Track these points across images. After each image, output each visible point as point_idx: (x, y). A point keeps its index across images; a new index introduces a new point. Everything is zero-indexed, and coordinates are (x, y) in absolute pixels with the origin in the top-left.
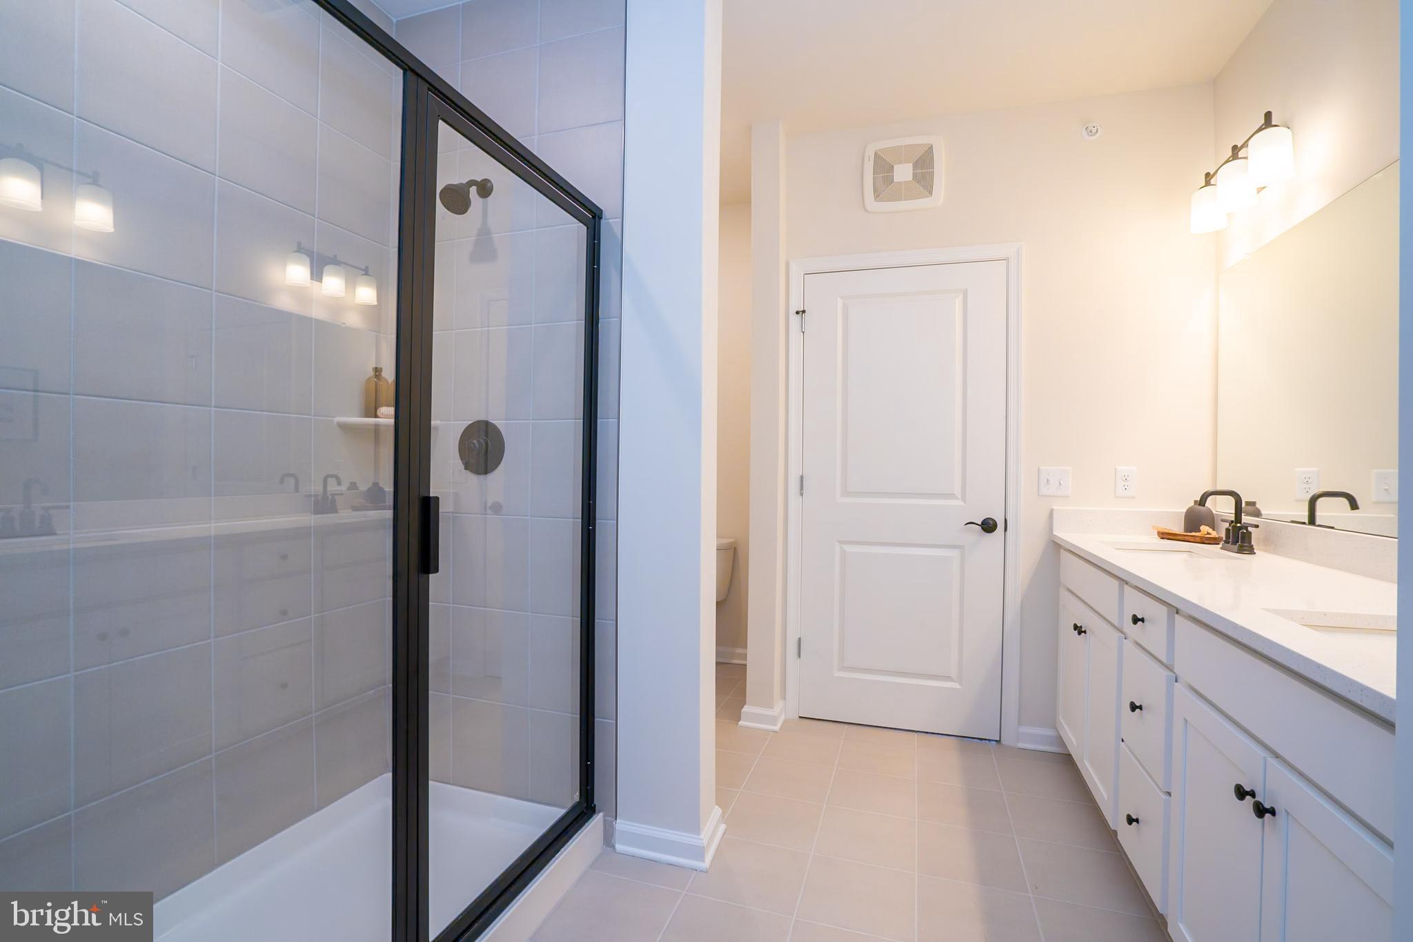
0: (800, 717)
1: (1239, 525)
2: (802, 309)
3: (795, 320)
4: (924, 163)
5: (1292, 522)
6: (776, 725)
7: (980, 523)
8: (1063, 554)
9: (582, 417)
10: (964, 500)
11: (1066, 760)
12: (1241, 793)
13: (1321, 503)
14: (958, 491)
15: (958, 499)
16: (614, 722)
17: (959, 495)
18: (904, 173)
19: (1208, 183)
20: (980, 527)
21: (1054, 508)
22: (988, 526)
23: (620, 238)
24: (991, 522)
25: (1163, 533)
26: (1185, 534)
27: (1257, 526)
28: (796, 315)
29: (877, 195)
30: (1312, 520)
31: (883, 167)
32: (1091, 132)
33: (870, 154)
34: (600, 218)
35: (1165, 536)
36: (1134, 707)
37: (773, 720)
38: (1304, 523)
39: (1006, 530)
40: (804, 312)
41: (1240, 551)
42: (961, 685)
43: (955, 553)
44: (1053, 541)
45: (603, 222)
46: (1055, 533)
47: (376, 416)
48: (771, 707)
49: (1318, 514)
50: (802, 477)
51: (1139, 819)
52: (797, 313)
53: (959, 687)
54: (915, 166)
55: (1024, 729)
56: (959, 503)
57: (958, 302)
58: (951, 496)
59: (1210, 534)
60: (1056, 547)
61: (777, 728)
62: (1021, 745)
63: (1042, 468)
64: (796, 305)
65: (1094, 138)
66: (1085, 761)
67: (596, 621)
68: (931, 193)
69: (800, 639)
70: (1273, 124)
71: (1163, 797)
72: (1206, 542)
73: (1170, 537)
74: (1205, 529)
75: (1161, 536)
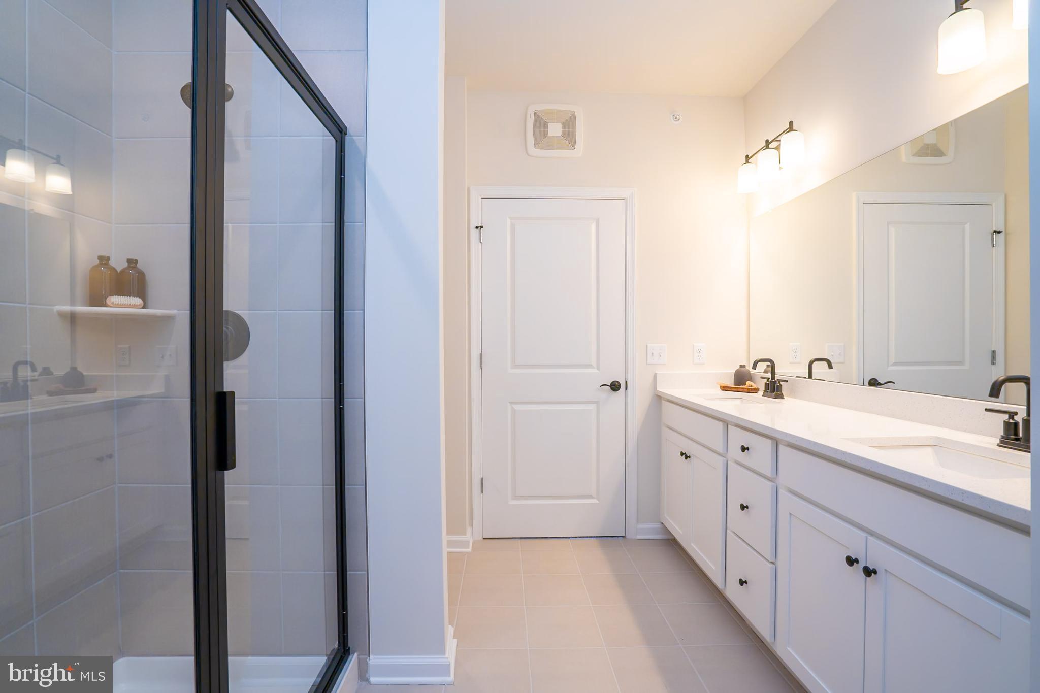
0: (484, 538)
1: (774, 381)
2: (480, 225)
3: (475, 232)
4: (569, 125)
5: (797, 377)
6: (468, 548)
7: (609, 385)
8: (663, 402)
9: (333, 309)
10: (598, 369)
11: (671, 543)
12: (851, 561)
13: (814, 364)
14: (594, 363)
15: (594, 368)
16: (366, 572)
17: (595, 365)
18: (555, 130)
19: (747, 162)
20: (609, 387)
21: (656, 372)
22: (615, 387)
23: (364, 154)
24: (617, 383)
25: (724, 387)
26: (735, 386)
27: (787, 381)
28: (476, 230)
29: (536, 144)
30: (810, 376)
31: (541, 124)
32: (676, 118)
33: (531, 112)
34: (346, 134)
35: (724, 388)
36: (743, 507)
37: (465, 544)
38: (805, 378)
39: (626, 389)
40: (482, 227)
41: (776, 397)
42: (599, 501)
43: (592, 407)
44: (657, 395)
45: (347, 138)
46: (658, 389)
47: (105, 305)
48: (465, 534)
49: (814, 371)
50: (481, 355)
51: (747, 581)
52: (477, 228)
53: (598, 502)
54: (564, 126)
55: (641, 526)
56: (596, 371)
57: (593, 227)
58: (589, 366)
59: (752, 386)
60: (659, 398)
61: (469, 550)
62: (639, 537)
63: (648, 345)
64: (475, 222)
65: (678, 122)
66: (692, 545)
67: (346, 487)
68: (574, 146)
69: (482, 479)
70: (794, 129)
71: (769, 565)
72: (751, 392)
73: (729, 389)
74: (748, 383)
75: (723, 389)
